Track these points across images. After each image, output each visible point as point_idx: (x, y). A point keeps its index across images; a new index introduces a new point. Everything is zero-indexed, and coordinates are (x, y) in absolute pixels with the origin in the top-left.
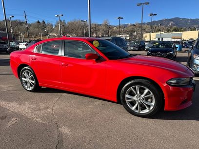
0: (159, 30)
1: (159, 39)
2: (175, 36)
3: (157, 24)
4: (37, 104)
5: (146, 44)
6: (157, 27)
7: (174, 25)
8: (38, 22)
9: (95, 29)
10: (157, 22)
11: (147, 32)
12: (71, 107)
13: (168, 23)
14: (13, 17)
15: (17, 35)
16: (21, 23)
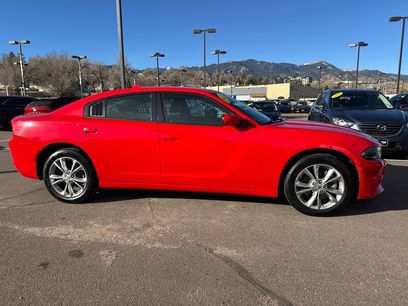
0: (224, 82)
3: (219, 71)
6: (221, 77)
7: (248, 73)
9: (99, 75)
10: (219, 67)
13: (238, 69)
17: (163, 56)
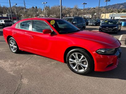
0: (112, 12)
1: (112, 18)
2: (123, 15)
3: (111, 8)
4: (15, 62)
5: (101, 21)
6: (111, 10)
7: (124, 8)
8: (33, 7)
9: (68, 12)
10: (112, 6)
11: (104, 13)
12: (35, 65)
13: (120, 6)
14: (16, 4)
15: (20, 16)
16: (23, 8)
17: (86, 4)
